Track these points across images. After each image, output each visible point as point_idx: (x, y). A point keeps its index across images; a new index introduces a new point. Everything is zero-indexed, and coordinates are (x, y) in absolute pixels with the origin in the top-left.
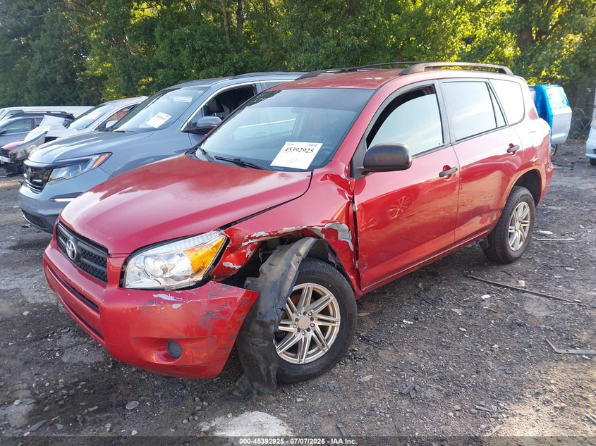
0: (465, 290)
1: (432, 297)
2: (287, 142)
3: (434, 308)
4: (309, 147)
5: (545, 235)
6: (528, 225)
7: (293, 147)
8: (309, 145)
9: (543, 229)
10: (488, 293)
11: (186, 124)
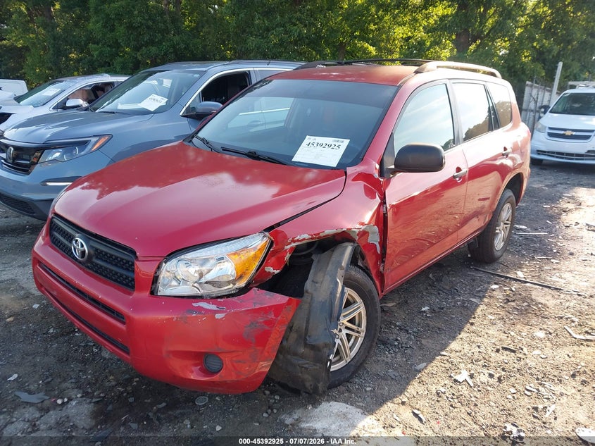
0: (474, 280)
1: (447, 288)
2: (308, 137)
3: (453, 298)
4: (335, 143)
5: (521, 229)
6: (509, 225)
7: (316, 142)
8: (335, 141)
9: (518, 224)
10: (496, 284)
11: (185, 109)
